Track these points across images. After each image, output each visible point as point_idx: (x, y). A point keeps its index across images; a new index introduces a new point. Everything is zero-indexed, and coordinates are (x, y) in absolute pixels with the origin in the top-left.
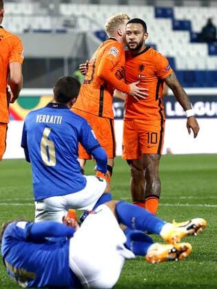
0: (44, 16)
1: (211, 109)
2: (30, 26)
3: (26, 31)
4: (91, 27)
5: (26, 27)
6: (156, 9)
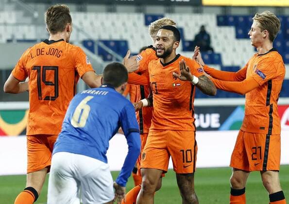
0: (29, 25)
1: (205, 121)
2: (13, 36)
3: (9, 41)
4: (78, 36)
5: (9, 37)
6: (146, 17)
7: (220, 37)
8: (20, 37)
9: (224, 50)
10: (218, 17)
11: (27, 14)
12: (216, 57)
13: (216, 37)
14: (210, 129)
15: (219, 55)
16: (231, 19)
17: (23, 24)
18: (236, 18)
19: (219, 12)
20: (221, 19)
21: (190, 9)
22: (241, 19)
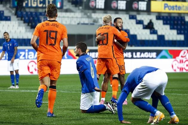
1: (151, 55)
2: (80, 22)
3: (78, 24)
5: (78, 22)
6: (130, 16)
7: (157, 24)
8: (82, 22)
9: (159, 29)
10: (157, 17)
11: (85, 14)
12: (155, 32)
13: (156, 24)
14: (152, 58)
15: (157, 31)
16: (161, 18)
17: (83, 18)
18: (163, 17)
19: (157, 14)
20: (158, 17)
21: (146, 13)
22: (165, 18)
